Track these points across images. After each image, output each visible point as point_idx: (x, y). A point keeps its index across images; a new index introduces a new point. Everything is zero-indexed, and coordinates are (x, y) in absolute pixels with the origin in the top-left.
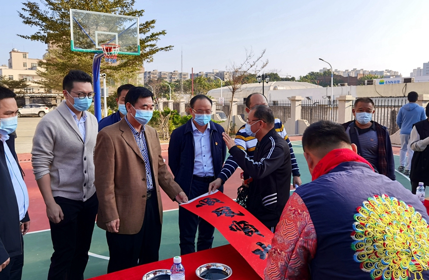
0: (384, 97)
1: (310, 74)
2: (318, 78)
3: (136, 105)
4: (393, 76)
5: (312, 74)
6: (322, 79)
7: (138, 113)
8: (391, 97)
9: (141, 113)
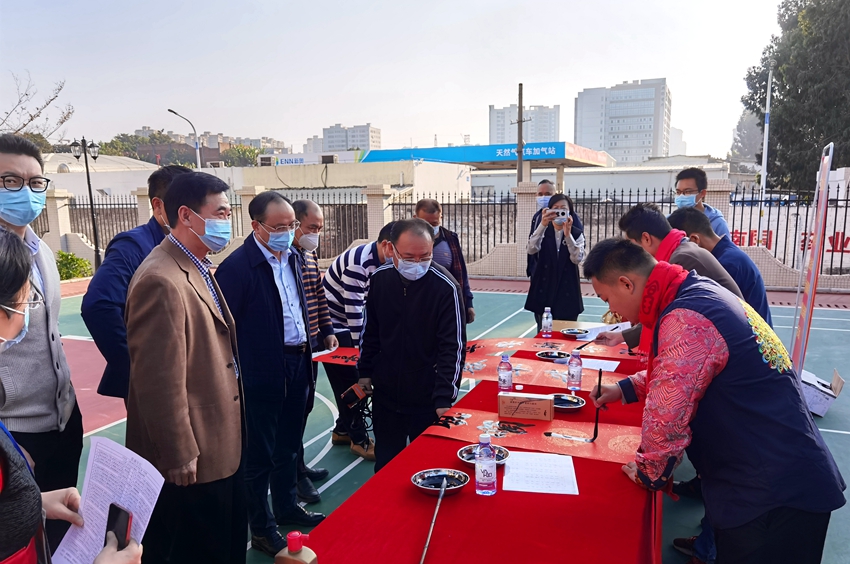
0: (293, 189)
1: (118, 138)
2: (140, 149)
3: (204, 210)
4: (278, 149)
5: (124, 138)
6: (148, 151)
7: (210, 227)
8: (304, 188)
9: (216, 226)
